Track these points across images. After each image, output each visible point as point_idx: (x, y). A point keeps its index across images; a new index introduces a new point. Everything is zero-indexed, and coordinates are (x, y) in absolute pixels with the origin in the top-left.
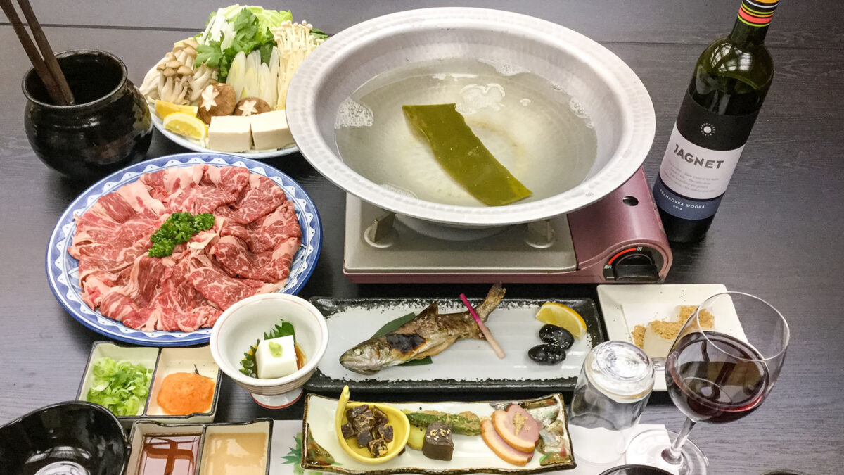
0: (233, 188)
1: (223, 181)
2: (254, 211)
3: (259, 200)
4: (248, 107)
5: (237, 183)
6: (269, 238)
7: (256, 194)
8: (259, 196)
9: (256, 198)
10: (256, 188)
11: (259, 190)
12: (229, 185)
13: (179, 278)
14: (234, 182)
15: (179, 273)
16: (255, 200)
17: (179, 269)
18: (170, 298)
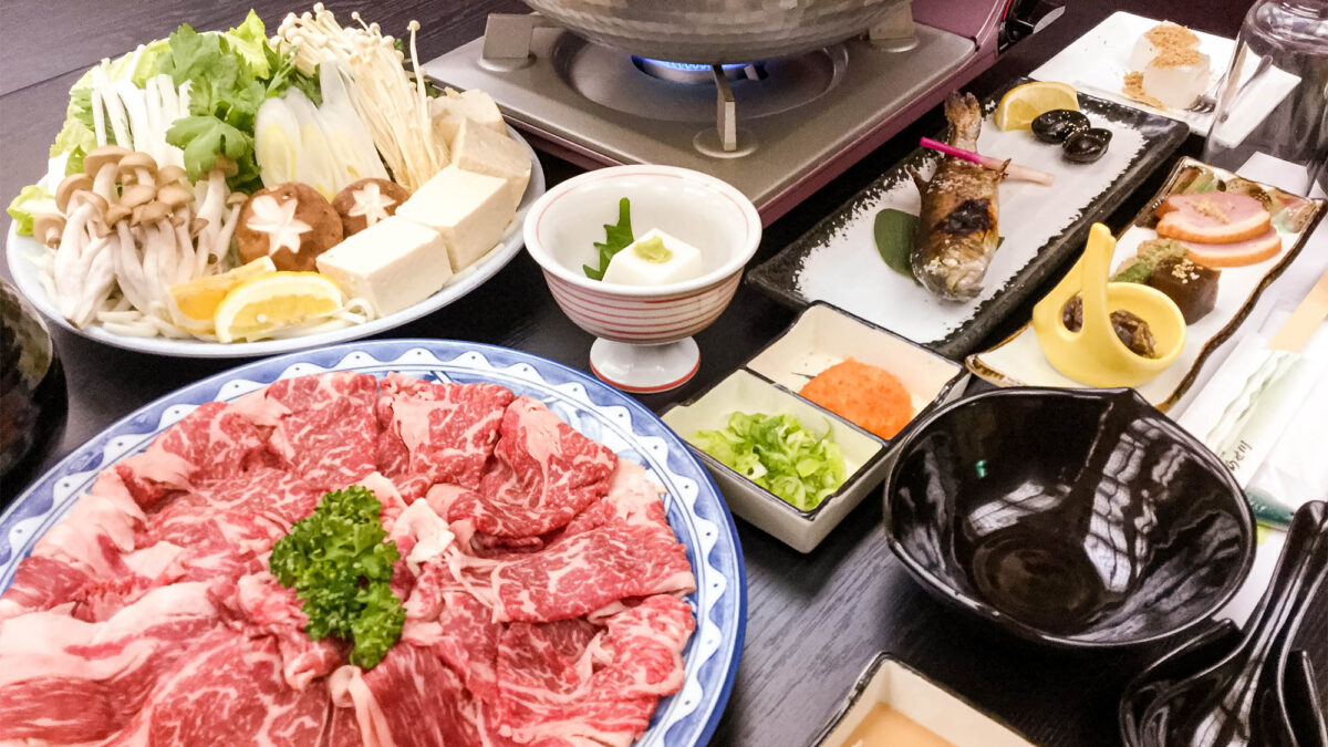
0: (237, 457)
1: (197, 462)
2: (347, 448)
3: (320, 429)
4: (369, 202)
5: (236, 440)
6: (459, 452)
7: (299, 427)
8: (312, 421)
9: (311, 432)
10: (284, 416)
11: (297, 413)
12: (219, 458)
13: (484, 640)
14: (225, 445)
15: (472, 629)
16: (312, 437)
17: (463, 621)
18: (519, 695)
